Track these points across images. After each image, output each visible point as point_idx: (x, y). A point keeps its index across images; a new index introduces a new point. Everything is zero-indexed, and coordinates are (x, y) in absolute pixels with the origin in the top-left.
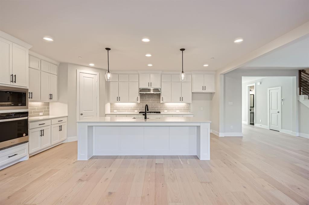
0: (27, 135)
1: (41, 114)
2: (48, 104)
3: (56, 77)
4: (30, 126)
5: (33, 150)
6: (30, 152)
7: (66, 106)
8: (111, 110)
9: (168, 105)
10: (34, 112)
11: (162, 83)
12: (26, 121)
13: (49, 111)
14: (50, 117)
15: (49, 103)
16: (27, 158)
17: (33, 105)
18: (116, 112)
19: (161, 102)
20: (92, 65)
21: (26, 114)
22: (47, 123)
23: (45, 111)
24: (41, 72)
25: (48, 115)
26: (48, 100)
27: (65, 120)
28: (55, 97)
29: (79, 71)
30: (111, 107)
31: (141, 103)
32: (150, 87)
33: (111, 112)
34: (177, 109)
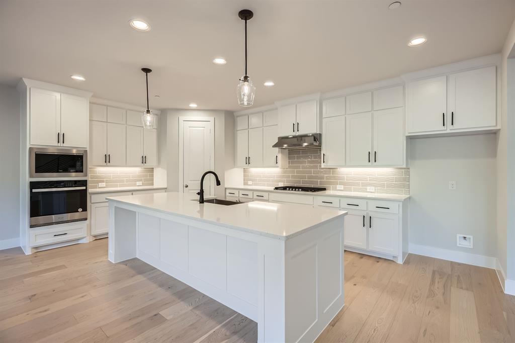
0: (85, 209)
1: (138, 183)
2: (151, 170)
3: (155, 132)
8: (244, 180)
9: (346, 172)
11: (324, 121)
12: (86, 190)
13: (153, 180)
14: (155, 186)
15: (153, 168)
16: (88, 241)
19: (323, 165)
20: (193, 105)
21: (84, 183)
23: (146, 180)
24: (126, 127)
25: (152, 185)
29: (182, 119)
30: (245, 176)
31: (289, 167)
32: (297, 134)
33: (245, 184)
34: (370, 185)
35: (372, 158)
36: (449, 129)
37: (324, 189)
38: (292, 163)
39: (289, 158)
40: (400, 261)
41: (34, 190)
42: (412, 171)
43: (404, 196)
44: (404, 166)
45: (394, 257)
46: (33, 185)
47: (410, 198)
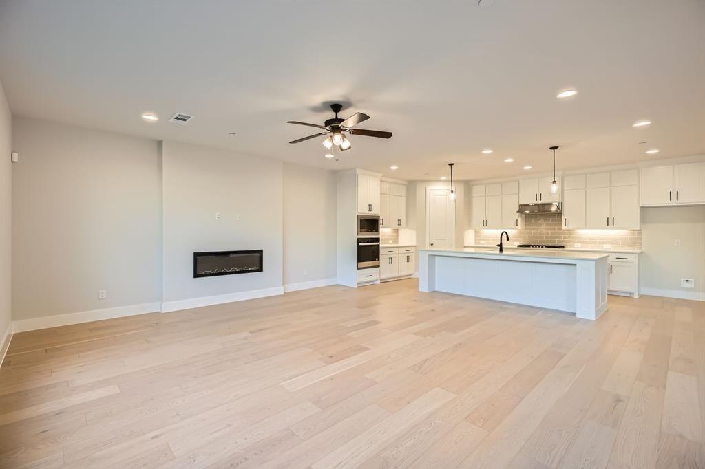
0: (379, 260)
1: (391, 242)
2: (396, 231)
3: (404, 199)
4: (382, 252)
5: (384, 276)
6: (382, 278)
7: (415, 232)
8: (475, 240)
9: (584, 233)
10: (385, 240)
11: (565, 193)
12: (379, 245)
13: (398, 239)
14: (399, 245)
15: (398, 229)
16: (378, 282)
17: (384, 232)
18: (483, 243)
19: (564, 227)
21: (378, 240)
22: (395, 251)
23: (394, 239)
25: (397, 243)
26: (397, 227)
27: (412, 250)
28: (403, 223)
29: (428, 188)
30: (476, 236)
31: (526, 229)
32: (539, 202)
33: (476, 243)
34: (606, 243)
35: (611, 222)
36: (674, 203)
37: (563, 247)
38: (529, 225)
39: (526, 221)
40: (636, 296)
41: (360, 244)
42: (644, 232)
43: (638, 251)
44: (638, 229)
45: (630, 294)
46: (359, 240)
47: (642, 253)
